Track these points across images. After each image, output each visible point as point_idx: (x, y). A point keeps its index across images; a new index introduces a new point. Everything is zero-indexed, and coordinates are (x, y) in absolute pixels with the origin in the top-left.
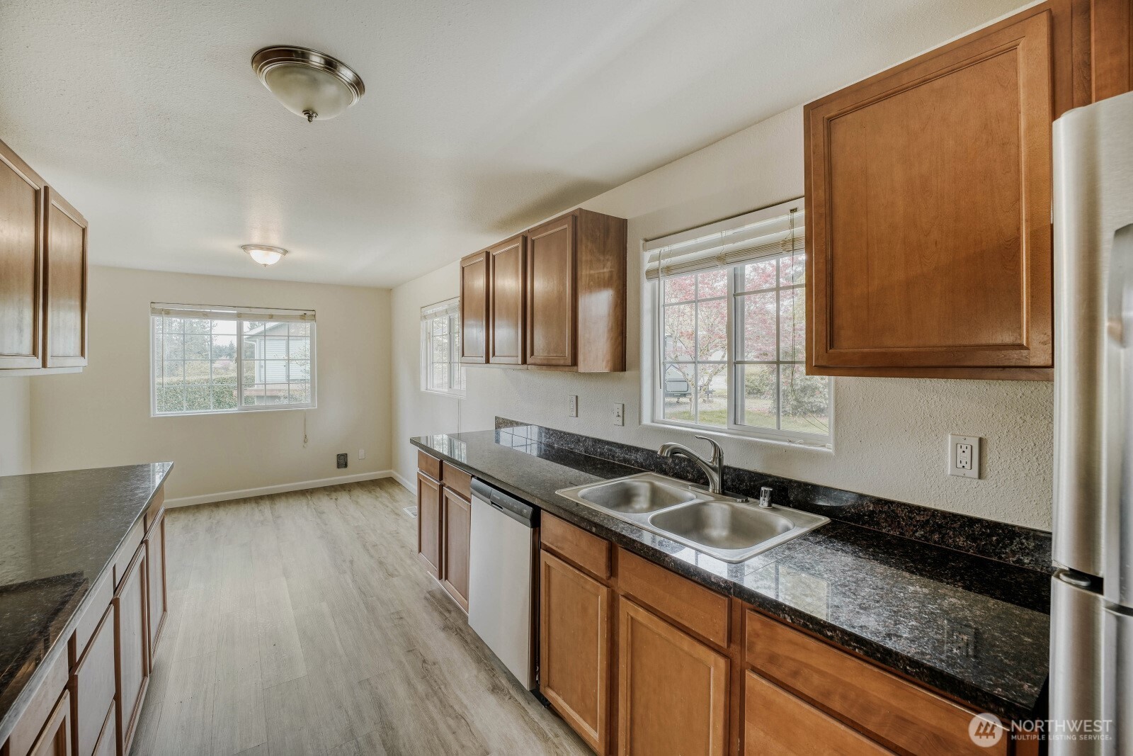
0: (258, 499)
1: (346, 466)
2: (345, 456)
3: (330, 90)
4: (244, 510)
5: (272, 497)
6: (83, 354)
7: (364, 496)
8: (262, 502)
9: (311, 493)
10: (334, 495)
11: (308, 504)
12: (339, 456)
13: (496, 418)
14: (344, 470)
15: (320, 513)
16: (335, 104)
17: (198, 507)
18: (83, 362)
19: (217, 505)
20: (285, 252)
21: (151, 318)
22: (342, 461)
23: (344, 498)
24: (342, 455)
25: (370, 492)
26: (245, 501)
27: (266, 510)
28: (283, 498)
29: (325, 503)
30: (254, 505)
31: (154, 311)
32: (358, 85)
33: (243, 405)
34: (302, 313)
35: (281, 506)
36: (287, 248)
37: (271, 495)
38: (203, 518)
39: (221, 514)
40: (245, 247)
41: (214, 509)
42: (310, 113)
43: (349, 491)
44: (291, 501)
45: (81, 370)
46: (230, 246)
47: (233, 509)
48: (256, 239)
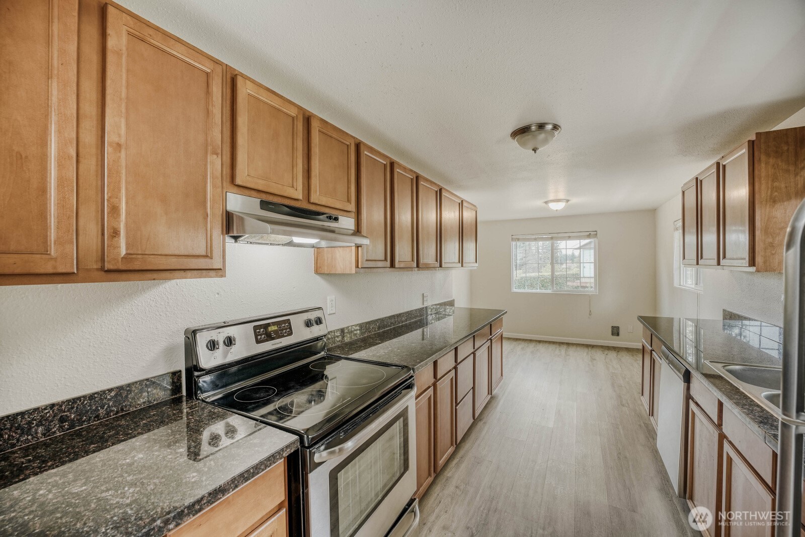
0: (561, 344)
1: (618, 335)
2: (618, 328)
3: (542, 136)
4: (552, 347)
5: (568, 344)
6: (476, 262)
7: (627, 357)
8: (562, 346)
9: (593, 347)
10: (606, 352)
11: (587, 353)
12: (613, 327)
13: (724, 310)
14: (615, 337)
15: (593, 359)
16: (546, 141)
17: (531, 341)
18: (476, 265)
19: (540, 342)
20: (568, 201)
21: (512, 243)
22: (615, 331)
23: (612, 355)
24: (615, 327)
25: (633, 356)
26: (554, 343)
27: (562, 351)
28: (575, 346)
29: (599, 355)
30: (557, 346)
31: (512, 239)
32: (556, 127)
33: (555, 289)
34: (588, 233)
35: (572, 351)
36: (568, 199)
37: (569, 343)
38: (531, 346)
39: (541, 347)
40: (546, 203)
41: (538, 344)
42: (535, 150)
43: (618, 352)
44: (578, 349)
45: (476, 268)
46: (539, 203)
47: (547, 345)
48: (552, 197)
